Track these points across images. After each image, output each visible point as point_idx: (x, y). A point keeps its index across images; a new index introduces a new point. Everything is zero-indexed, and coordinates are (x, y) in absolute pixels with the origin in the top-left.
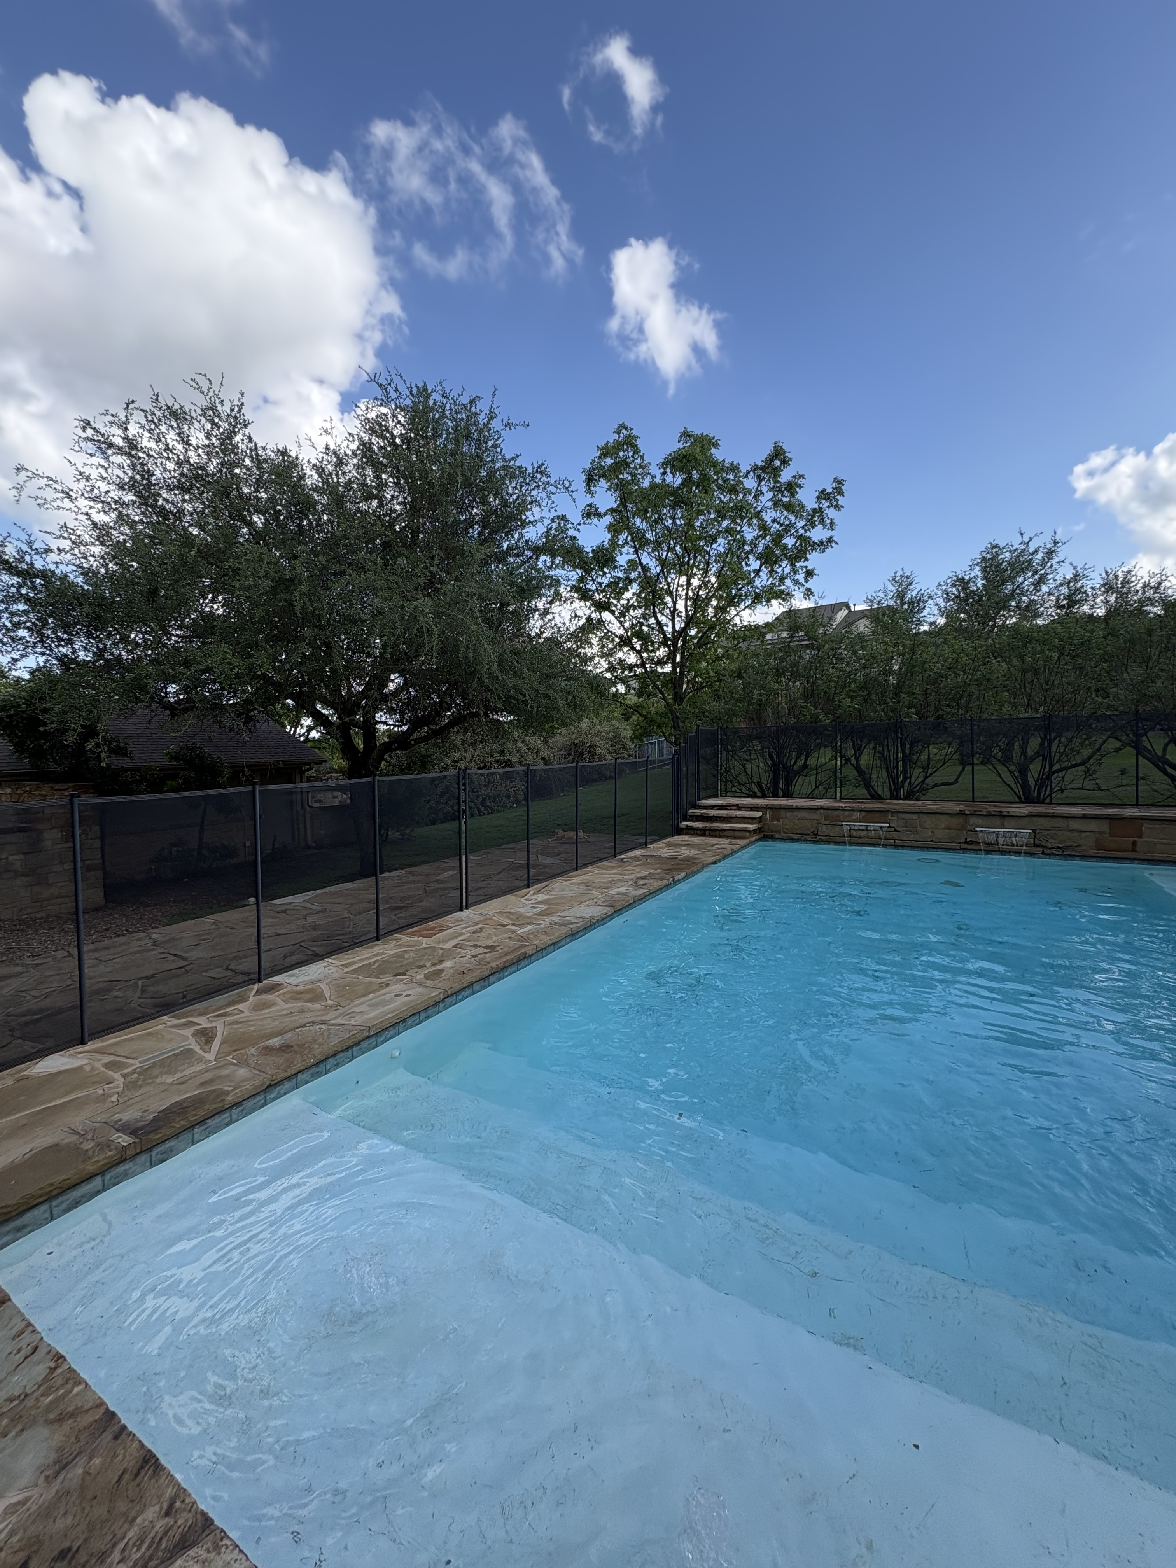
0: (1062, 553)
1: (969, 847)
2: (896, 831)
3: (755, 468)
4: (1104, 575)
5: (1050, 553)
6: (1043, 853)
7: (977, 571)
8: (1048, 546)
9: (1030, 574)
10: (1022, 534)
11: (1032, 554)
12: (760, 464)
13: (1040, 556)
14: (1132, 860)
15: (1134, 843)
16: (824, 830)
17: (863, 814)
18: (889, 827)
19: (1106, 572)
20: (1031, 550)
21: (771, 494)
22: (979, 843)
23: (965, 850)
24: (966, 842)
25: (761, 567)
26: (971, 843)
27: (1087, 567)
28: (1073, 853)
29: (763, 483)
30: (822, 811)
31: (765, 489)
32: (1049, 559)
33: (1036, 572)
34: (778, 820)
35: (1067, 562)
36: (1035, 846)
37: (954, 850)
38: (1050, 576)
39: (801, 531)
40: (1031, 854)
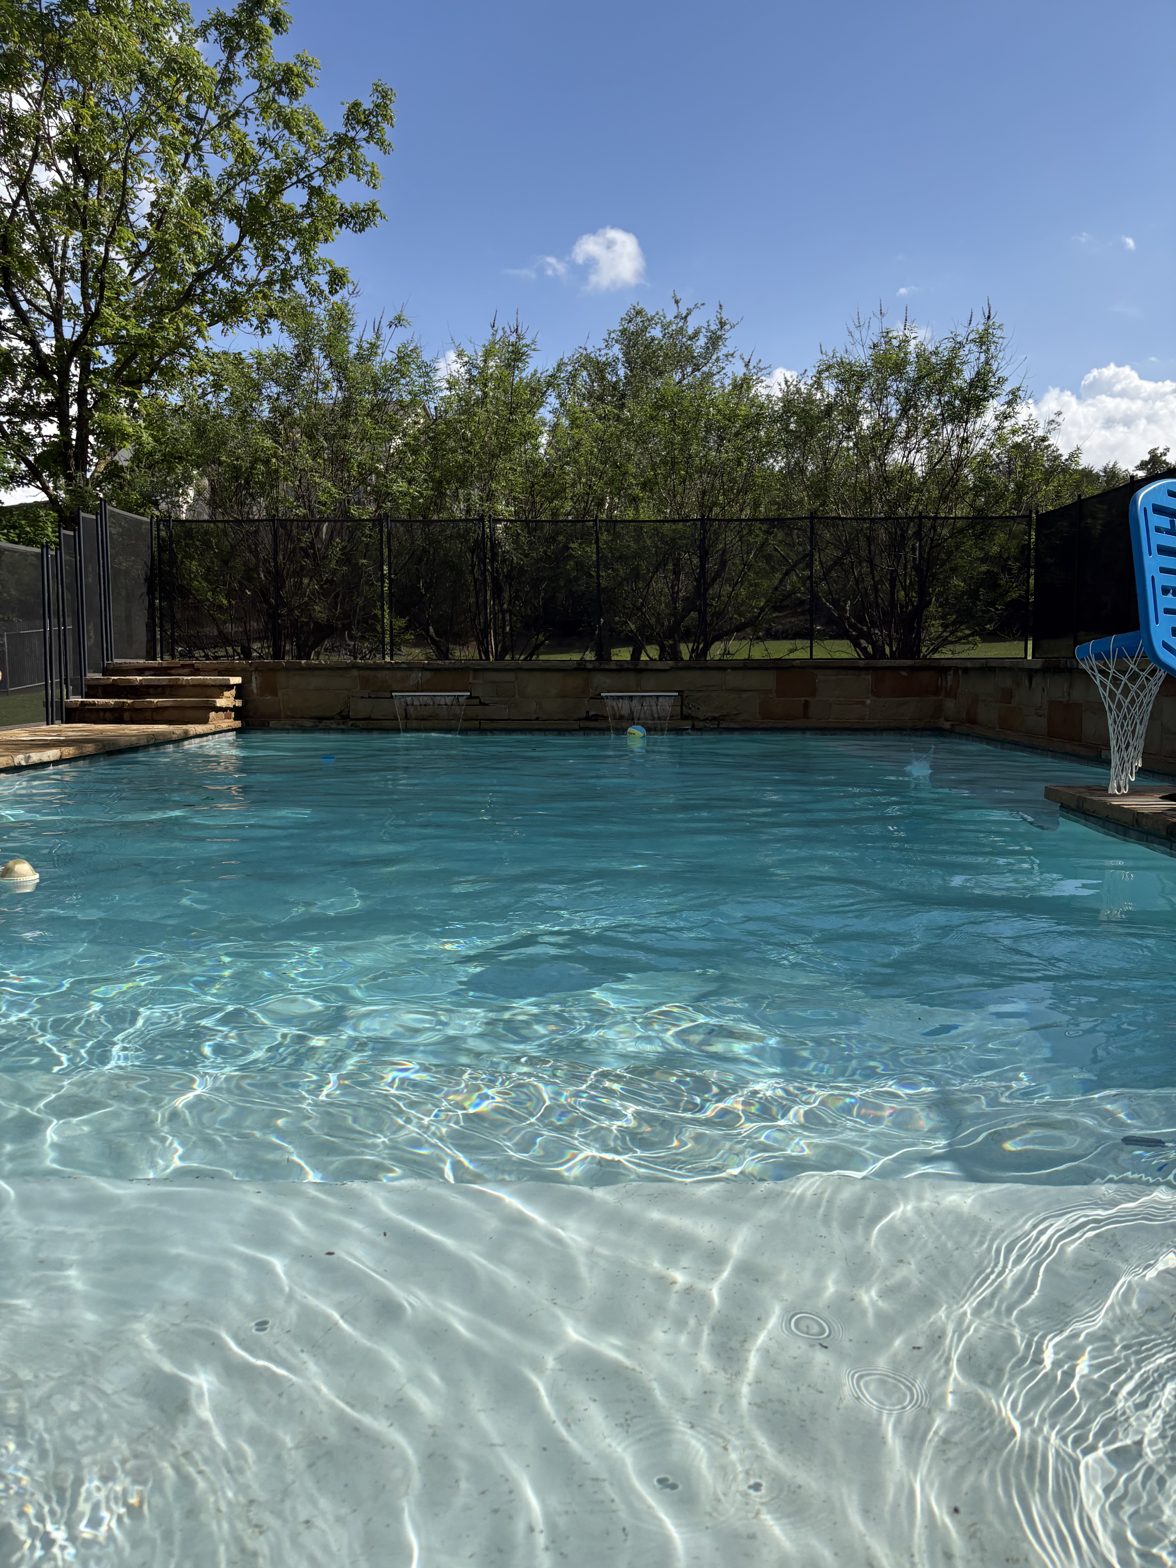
0: (732, 342)
1: (593, 724)
2: (481, 704)
3: (219, 22)
4: (783, 386)
5: (715, 340)
6: (693, 728)
7: (617, 350)
8: (713, 327)
9: (689, 370)
10: (677, 302)
11: (690, 339)
12: (230, 14)
13: (702, 341)
14: (803, 730)
15: (806, 705)
16: (361, 707)
17: (428, 674)
18: (470, 697)
19: (786, 382)
20: (690, 331)
21: (255, 84)
22: (606, 718)
23: (586, 730)
24: (588, 718)
25: (241, 238)
26: (596, 718)
27: (761, 365)
28: (732, 725)
29: (239, 55)
30: (355, 673)
31: (242, 71)
32: (714, 349)
33: (697, 368)
34: (275, 693)
35: (737, 355)
36: (684, 717)
37: (570, 731)
38: (716, 377)
39: (317, 181)
40: (678, 731)
